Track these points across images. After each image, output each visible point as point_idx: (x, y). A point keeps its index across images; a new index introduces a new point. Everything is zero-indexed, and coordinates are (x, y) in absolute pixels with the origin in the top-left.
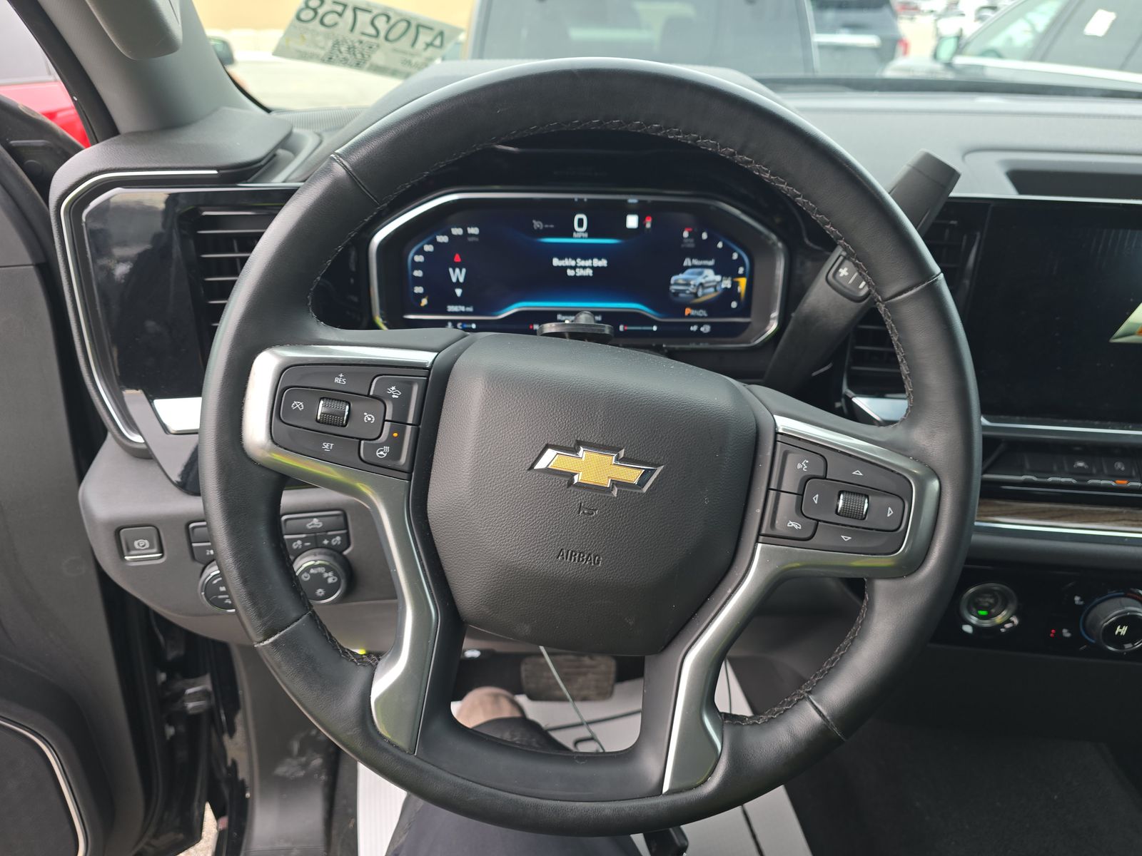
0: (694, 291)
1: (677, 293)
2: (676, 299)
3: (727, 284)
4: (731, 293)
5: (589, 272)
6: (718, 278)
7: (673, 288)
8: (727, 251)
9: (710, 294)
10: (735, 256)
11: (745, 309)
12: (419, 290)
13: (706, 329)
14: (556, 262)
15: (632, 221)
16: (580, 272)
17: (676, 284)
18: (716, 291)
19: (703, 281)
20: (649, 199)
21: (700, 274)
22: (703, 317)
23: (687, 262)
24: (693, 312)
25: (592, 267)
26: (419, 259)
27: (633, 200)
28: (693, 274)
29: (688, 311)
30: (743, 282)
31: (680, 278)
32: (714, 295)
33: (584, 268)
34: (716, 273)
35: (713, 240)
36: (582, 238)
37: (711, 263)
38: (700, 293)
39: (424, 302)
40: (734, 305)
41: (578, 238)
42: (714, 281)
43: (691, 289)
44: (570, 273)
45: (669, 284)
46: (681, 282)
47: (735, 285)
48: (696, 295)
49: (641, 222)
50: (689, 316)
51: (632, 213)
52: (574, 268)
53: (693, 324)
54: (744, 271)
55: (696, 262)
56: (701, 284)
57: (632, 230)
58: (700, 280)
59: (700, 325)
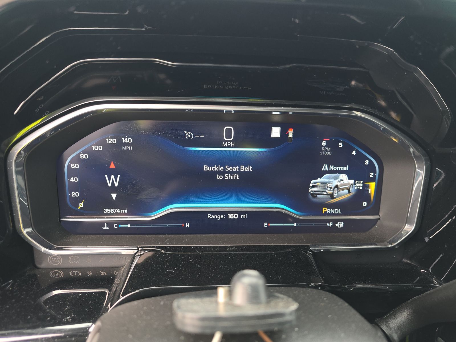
0: (331, 192)
1: (314, 195)
2: (315, 200)
3: (359, 185)
4: (362, 194)
5: (236, 176)
6: (352, 181)
7: (312, 190)
8: (361, 158)
9: (343, 195)
10: (367, 163)
11: (375, 208)
12: (75, 194)
13: (340, 225)
14: (206, 168)
15: (276, 132)
16: (228, 177)
17: (315, 187)
18: (349, 192)
19: (339, 184)
20: (291, 110)
21: (336, 178)
22: (338, 214)
23: (325, 168)
24: (329, 211)
25: (238, 172)
26: (75, 166)
27: (276, 112)
28: (329, 178)
29: (325, 209)
30: (373, 186)
31: (318, 181)
32: (349, 195)
33: (232, 173)
34: (350, 178)
35: (348, 148)
36: (230, 147)
37: (346, 168)
38: (335, 195)
39: (81, 205)
40: (365, 204)
41: (226, 147)
42: (348, 184)
43: (328, 191)
44: (219, 177)
45: (309, 187)
46: (319, 184)
47: (366, 187)
48: (332, 196)
49: (284, 133)
50: (326, 214)
51: (276, 125)
52: (222, 173)
53: (329, 221)
54: (374, 176)
55: (332, 168)
56: (337, 186)
57: (276, 139)
58: (335, 183)
59: (335, 221)
